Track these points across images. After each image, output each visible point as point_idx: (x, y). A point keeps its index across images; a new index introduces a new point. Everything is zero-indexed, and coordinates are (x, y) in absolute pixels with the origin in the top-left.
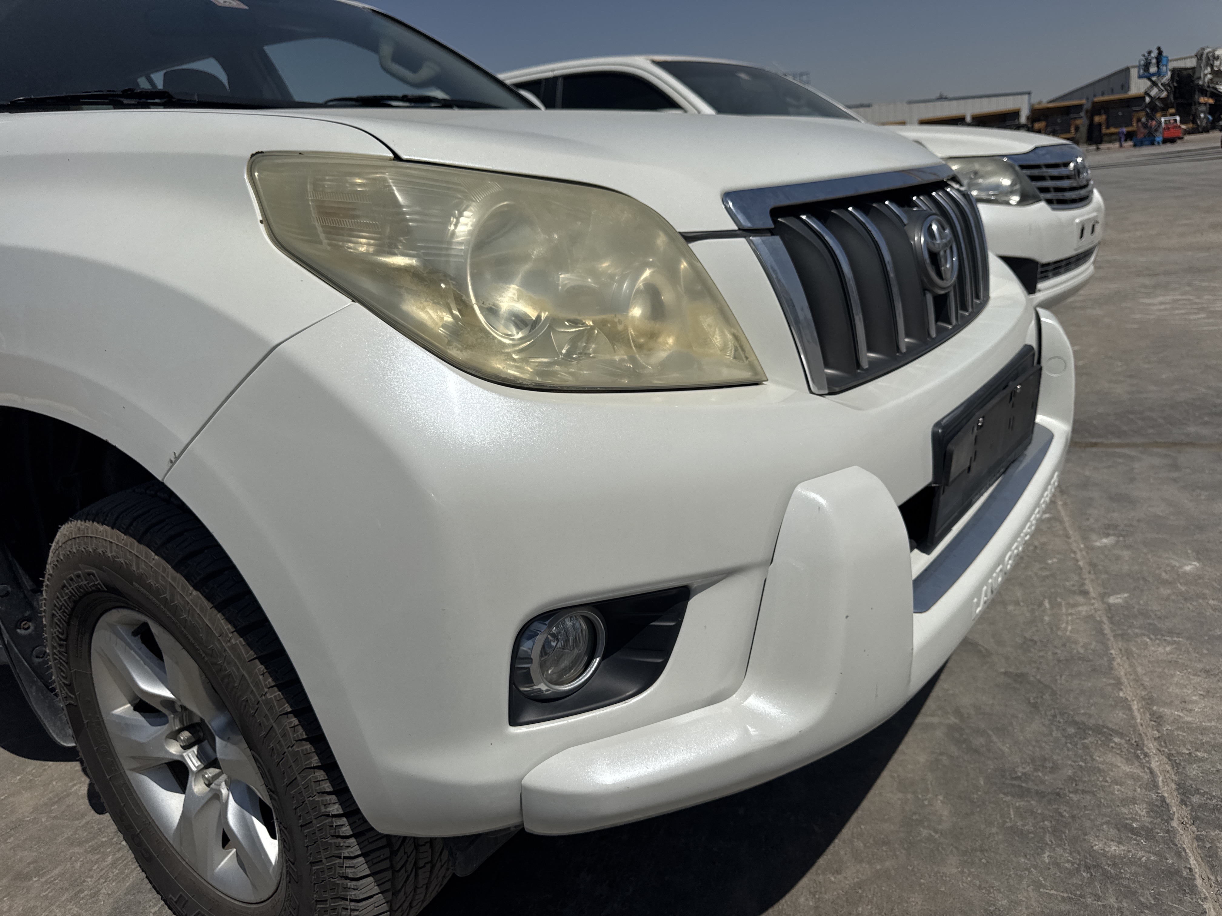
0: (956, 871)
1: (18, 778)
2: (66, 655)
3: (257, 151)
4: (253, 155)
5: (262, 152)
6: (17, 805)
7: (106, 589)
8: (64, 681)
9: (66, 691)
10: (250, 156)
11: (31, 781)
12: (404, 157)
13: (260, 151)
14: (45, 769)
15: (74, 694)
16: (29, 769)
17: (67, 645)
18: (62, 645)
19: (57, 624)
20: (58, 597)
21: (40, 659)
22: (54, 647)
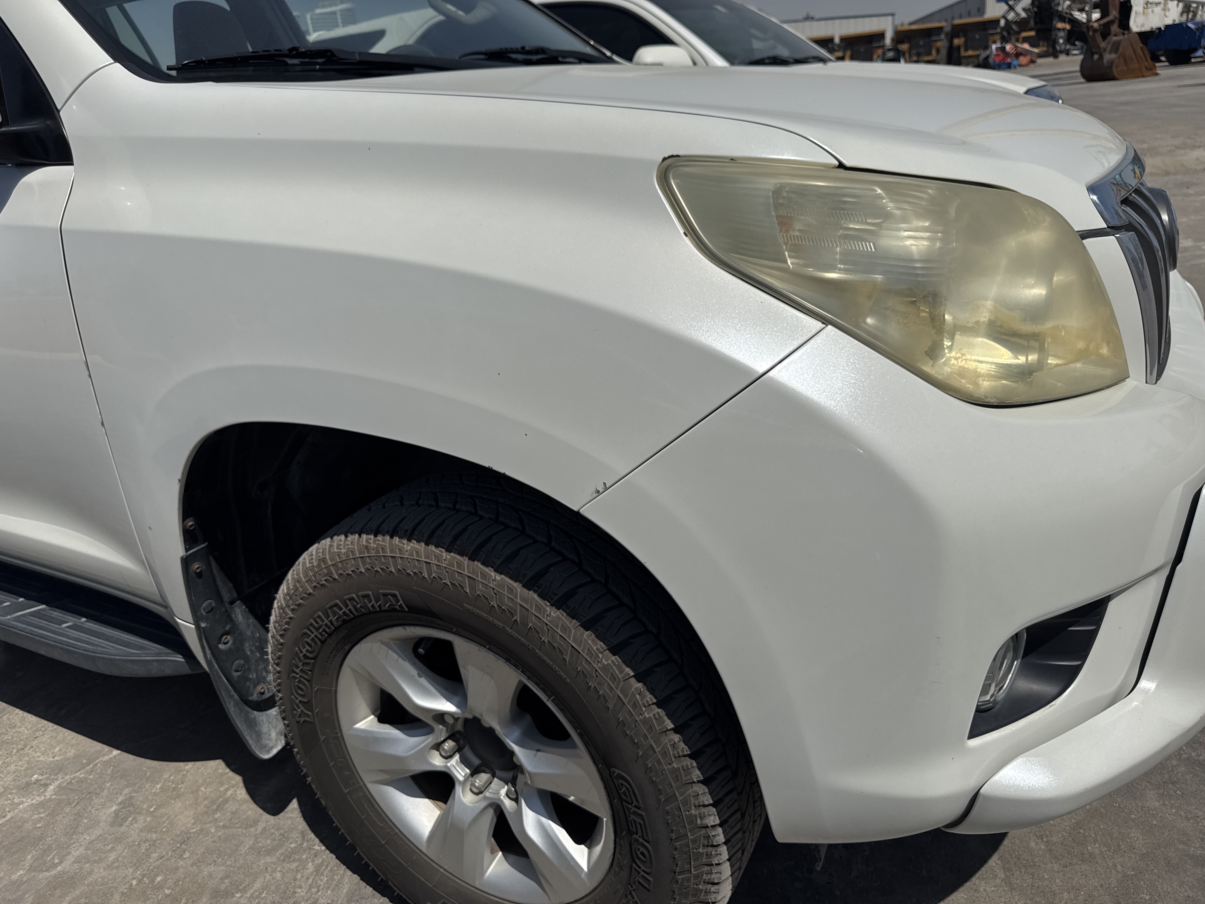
0: (1158, 804)
1: (158, 786)
2: (310, 673)
3: (671, 154)
4: (665, 159)
5: (678, 156)
6: (172, 817)
7: (407, 610)
8: (300, 698)
9: (302, 708)
10: (661, 160)
11: (174, 789)
12: (847, 163)
13: (675, 154)
14: (183, 775)
15: (312, 711)
16: (166, 776)
17: (314, 664)
18: (309, 664)
19: (307, 643)
20: (319, 617)
21: (239, 673)
22: (296, 665)
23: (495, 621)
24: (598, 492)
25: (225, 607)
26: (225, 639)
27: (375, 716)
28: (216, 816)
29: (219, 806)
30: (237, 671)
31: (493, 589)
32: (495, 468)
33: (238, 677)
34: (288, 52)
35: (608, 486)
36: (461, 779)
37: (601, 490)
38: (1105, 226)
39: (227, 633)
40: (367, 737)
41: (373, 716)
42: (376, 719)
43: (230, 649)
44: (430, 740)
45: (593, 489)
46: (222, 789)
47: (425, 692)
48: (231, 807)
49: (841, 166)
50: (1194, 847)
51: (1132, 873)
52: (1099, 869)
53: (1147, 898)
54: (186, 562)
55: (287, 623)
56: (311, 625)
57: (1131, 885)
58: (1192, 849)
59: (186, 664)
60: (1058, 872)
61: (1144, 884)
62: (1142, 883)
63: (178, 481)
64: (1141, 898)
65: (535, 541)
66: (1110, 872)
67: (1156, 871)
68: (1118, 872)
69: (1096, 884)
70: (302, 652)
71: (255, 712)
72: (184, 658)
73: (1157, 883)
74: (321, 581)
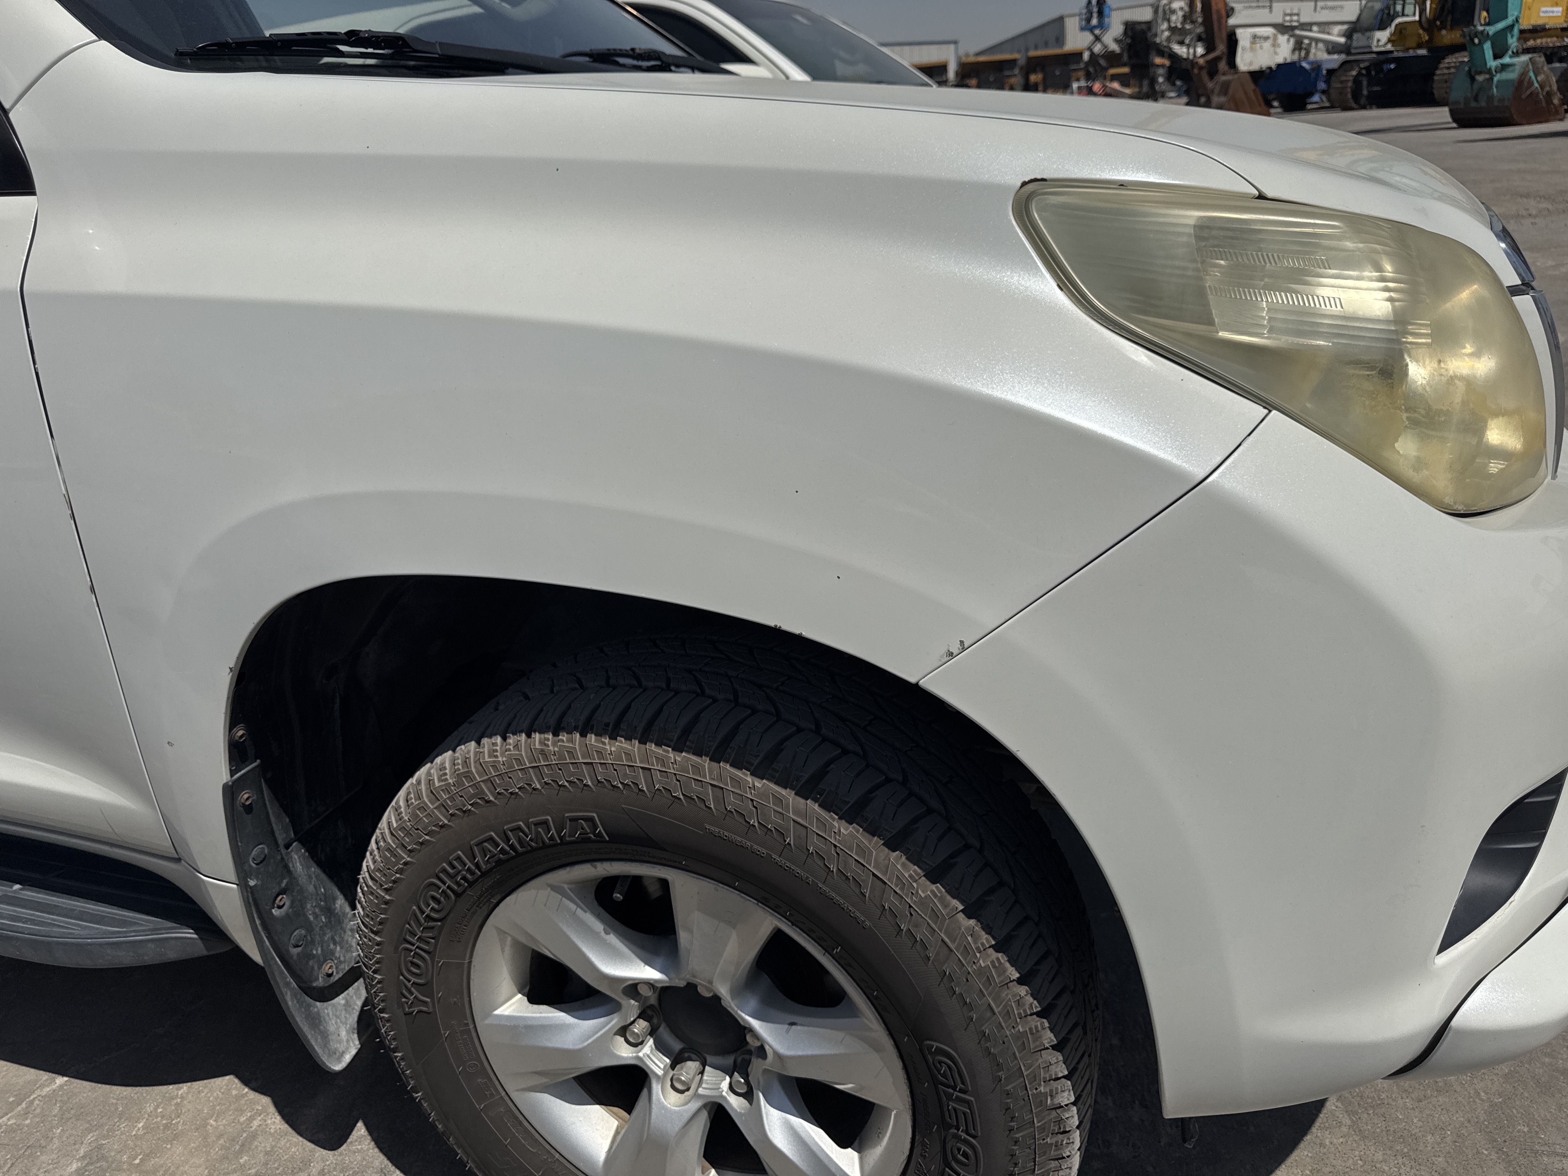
1: (140, 1125)
2: (433, 941)
3: (1033, 177)
4: (1024, 184)
5: (1043, 180)
6: (172, 1169)
7: (607, 839)
8: (413, 980)
9: (416, 993)
10: (1019, 184)
11: (166, 1127)
12: (1269, 193)
13: (1039, 177)
14: (177, 1104)
15: (431, 996)
16: (149, 1108)
17: (441, 927)
18: (433, 928)
19: (434, 898)
20: (458, 858)
21: (300, 949)
22: (410, 932)
23: (755, 847)
24: (951, 655)
25: (281, 854)
26: (281, 900)
27: (524, 995)
28: (242, 1161)
29: (243, 1145)
30: (297, 946)
31: (752, 800)
32: (785, 627)
33: (298, 954)
34: (345, 37)
35: (966, 646)
36: (660, 1072)
37: (955, 652)
38: (1520, 282)
39: (283, 892)
40: (515, 1027)
41: (520, 996)
42: (526, 998)
43: (287, 914)
44: (615, 1021)
45: (944, 650)
46: (242, 1119)
47: (614, 955)
48: (263, 1144)
49: (1261, 197)
50: (1562, 1059)
51: (1500, 1100)
52: (1460, 1099)
53: (1526, 1130)
54: (230, 792)
55: (400, 871)
56: (444, 871)
57: (1502, 1116)
58: (1561, 1061)
59: (199, 941)
60: (1413, 1109)
61: (1518, 1113)
62: (1514, 1111)
63: (229, 670)
64: (1519, 1131)
65: (799, 730)
66: (1474, 1101)
67: (1526, 1095)
68: (1482, 1100)
69: (1462, 1119)
70: (423, 912)
71: (318, 1003)
72: (197, 934)
73: (1532, 1110)
74: (464, 806)
